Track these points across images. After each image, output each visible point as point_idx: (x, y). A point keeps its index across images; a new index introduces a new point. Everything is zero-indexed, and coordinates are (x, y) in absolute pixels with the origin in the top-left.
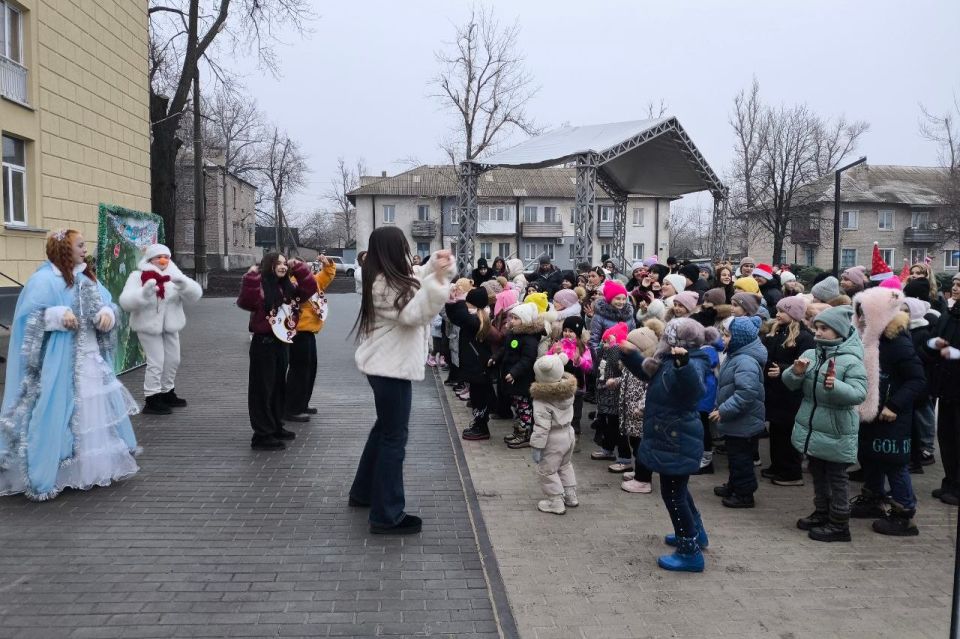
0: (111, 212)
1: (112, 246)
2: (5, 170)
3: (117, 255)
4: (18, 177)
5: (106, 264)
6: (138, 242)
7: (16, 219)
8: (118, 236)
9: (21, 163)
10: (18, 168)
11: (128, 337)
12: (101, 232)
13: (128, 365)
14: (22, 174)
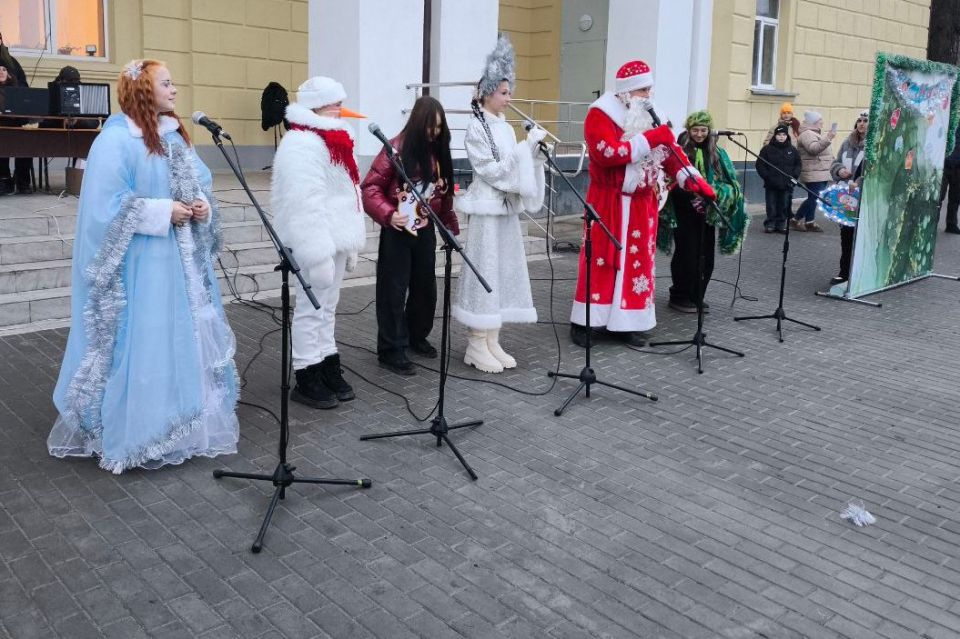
0: (892, 64)
1: (889, 113)
2: (758, 24)
3: (894, 126)
4: (770, 31)
5: (878, 138)
6: (923, 107)
7: (763, 82)
8: (897, 99)
9: (774, 15)
10: (770, 21)
11: (898, 241)
12: (877, 92)
13: (893, 279)
14: (774, 27)
